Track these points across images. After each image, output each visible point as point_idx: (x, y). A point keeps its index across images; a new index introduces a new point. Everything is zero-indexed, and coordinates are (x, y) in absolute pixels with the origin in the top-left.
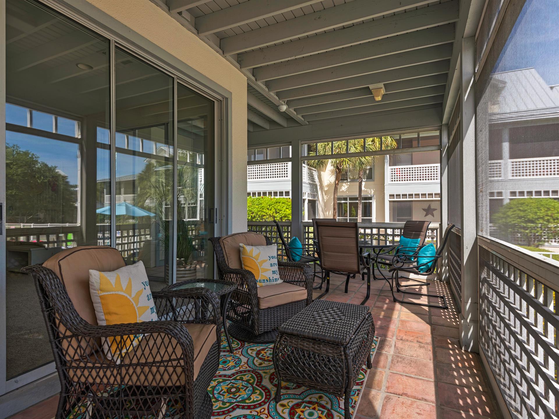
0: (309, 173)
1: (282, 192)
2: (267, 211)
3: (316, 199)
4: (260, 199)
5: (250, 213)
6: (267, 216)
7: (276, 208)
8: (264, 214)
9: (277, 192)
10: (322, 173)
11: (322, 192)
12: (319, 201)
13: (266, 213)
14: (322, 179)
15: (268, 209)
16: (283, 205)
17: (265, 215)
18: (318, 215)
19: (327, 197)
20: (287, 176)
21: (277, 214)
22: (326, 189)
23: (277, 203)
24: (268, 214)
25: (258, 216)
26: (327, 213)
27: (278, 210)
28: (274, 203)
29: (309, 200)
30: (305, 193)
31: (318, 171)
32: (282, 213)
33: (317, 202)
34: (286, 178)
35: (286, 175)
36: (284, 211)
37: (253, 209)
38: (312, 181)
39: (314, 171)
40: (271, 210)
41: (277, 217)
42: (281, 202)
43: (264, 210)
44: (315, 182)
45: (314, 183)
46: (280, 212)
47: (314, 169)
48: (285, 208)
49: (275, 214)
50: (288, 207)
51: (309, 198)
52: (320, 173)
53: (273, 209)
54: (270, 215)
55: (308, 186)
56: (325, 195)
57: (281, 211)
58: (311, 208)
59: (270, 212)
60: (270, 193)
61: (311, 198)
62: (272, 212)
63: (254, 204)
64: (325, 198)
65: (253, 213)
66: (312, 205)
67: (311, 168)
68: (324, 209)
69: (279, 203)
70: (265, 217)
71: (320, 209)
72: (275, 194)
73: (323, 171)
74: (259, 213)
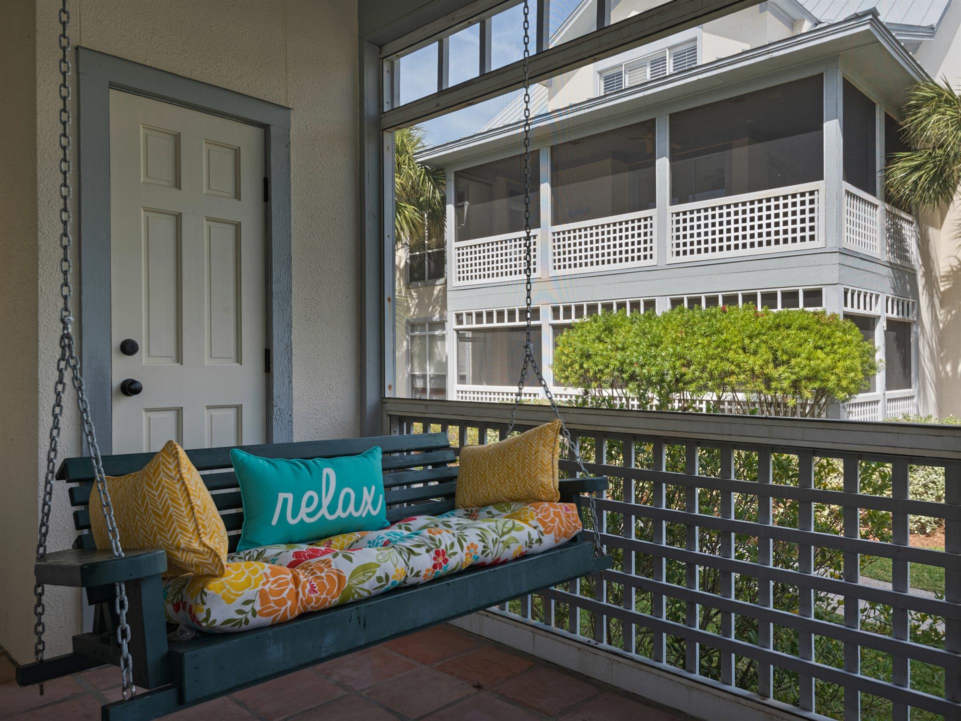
0: (888, 230)
1: (795, 294)
2: (742, 357)
3: (912, 317)
4: (715, 316)
5: (678, 363)
6: (742, 377)
7: (775, 345)
8: (728, 367)
9: (775, 294)
10: (932, 231)
11: (931, 297)
12: (923, 327)
13: (738, 366)
14: (933, 255)
15: (744, 349)
16: (803, 334)
17: (733, 373)
18: (917, 375)
19: (949, 312)
20: (812, 238)
21: (781, 369)
22: (943, 287)
23: (778, 327)
24: (747, 367)
25: (706, 375)
26: (949, 368)
27: (784, 352)
28: (770, 329)
29: (889, 322)
30: (877, 297)
31: (918, 223)
32: (798, 364)
33: (914, 328)
34: (808, 244)
35: (808, 234)
36: (809, 359)
37: (689, 349)
38: (900, 257)
39: (905, 225)
40: (755, 353)
41: (779, 379)
42: (795, 325)
43: (731, 355)
44: (909, 261)
45: (906, 264)
46: (793, 362)
47: (903, 215)
48: (810, 346)
49: (770, 370)
50: (820, 343)
51: (889, 314)
52: (926, 230)
53: (763, 349)
54: (752, 370)
55: (888, 271)
56: (942, 306)
57: (798, 355)
58: (894, 345)
59: (753, 362)
60: (750, 298)
61: (895, 316)
62: (760, 362)
63: (694, 333)
64: (940, 318)
65: (688, 364)
66: (897, 338)
67: (897, 211)
68: (938, 354)
69: (788, 327)
70: (733, 379)
71: (925, 352)
72: (769, 299)
73: (934, 225)
74: (711, 365)
